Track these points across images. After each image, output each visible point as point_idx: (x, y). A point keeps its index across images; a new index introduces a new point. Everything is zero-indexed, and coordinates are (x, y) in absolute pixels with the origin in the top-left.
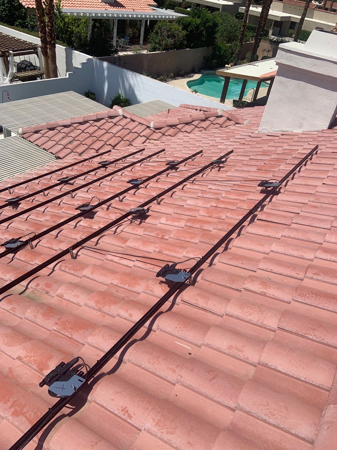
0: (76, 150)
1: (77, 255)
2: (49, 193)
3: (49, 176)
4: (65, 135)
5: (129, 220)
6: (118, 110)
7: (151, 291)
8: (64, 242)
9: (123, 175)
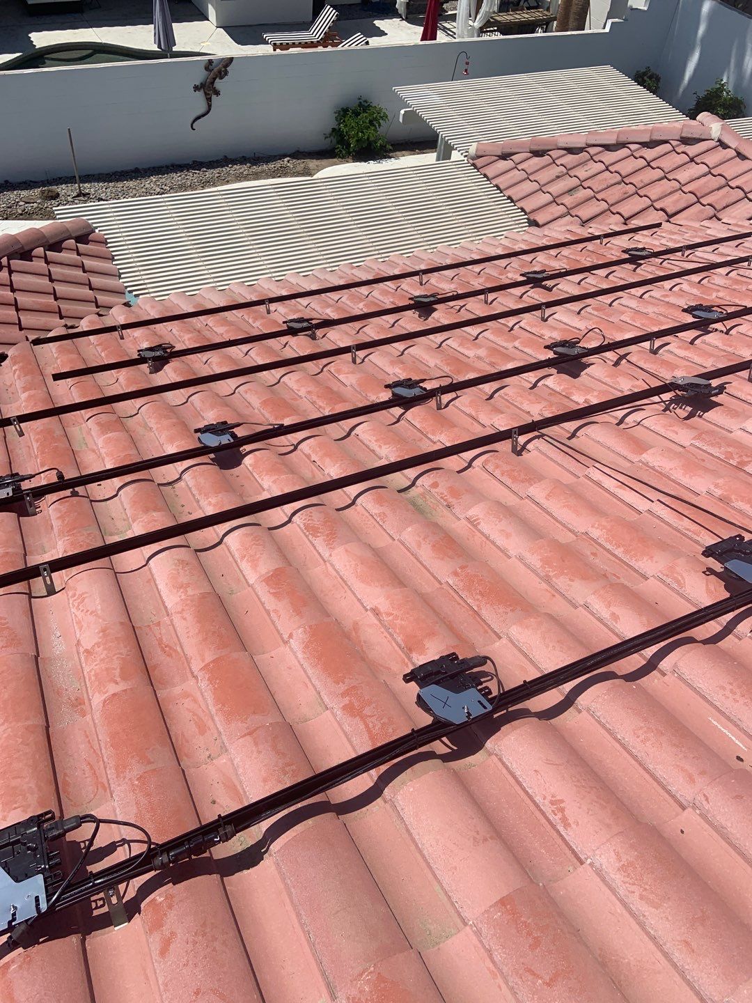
0: (578, 211)
1: (524, 447)
2: (496, 299)
3: (503, 262)
4: (565, 170)
5: (664, 402)
6: (712, 125)
7: (678, 582)
8: (502, 413)
9: (676, 289)
